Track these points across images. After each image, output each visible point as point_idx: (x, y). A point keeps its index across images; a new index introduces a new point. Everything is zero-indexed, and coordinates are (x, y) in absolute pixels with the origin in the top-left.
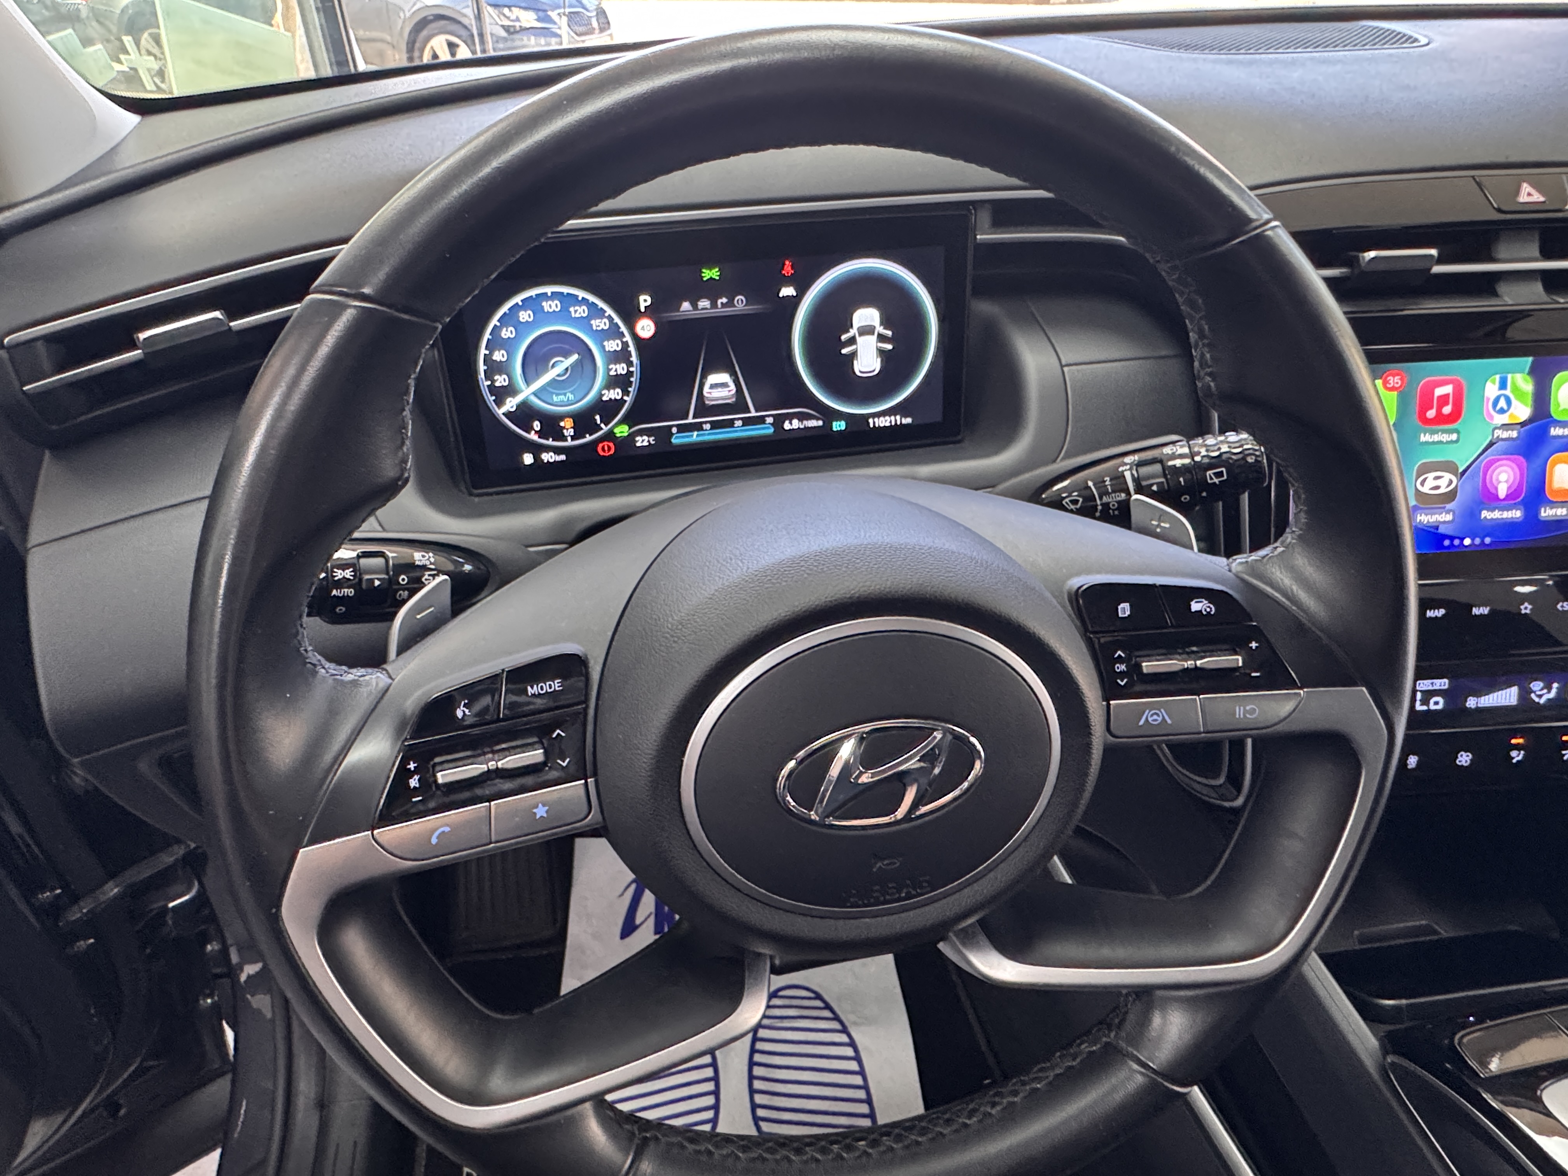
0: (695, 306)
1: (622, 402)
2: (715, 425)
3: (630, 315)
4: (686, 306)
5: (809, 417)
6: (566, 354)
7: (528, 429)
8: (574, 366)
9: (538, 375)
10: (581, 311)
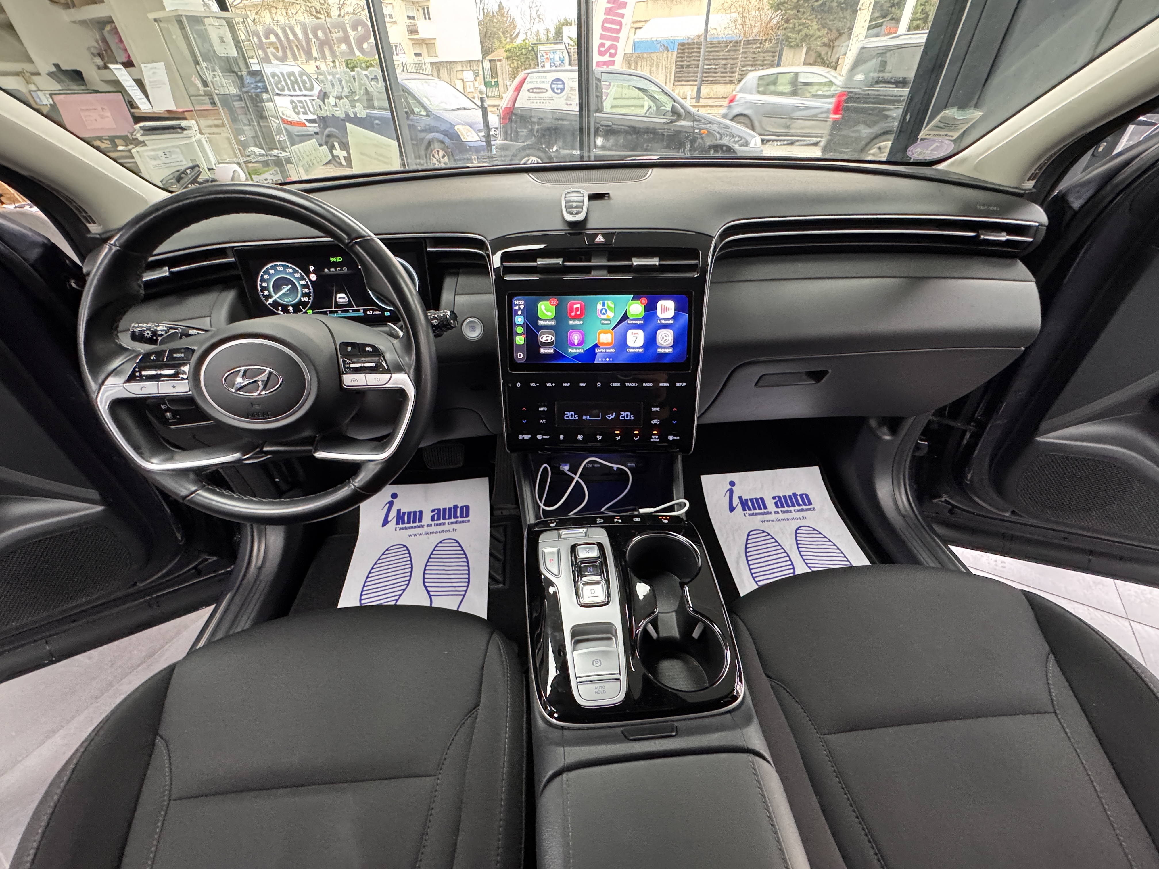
0: (329, 270)
1: (308, 302)
2: (343, 311)
3: (308, 273)
4: (326, 270)
5: (377, 310)
6: (287, 285)
7: (278, 310)
8: (290, 289)
9: (278, 292)
10: (290, 271)
